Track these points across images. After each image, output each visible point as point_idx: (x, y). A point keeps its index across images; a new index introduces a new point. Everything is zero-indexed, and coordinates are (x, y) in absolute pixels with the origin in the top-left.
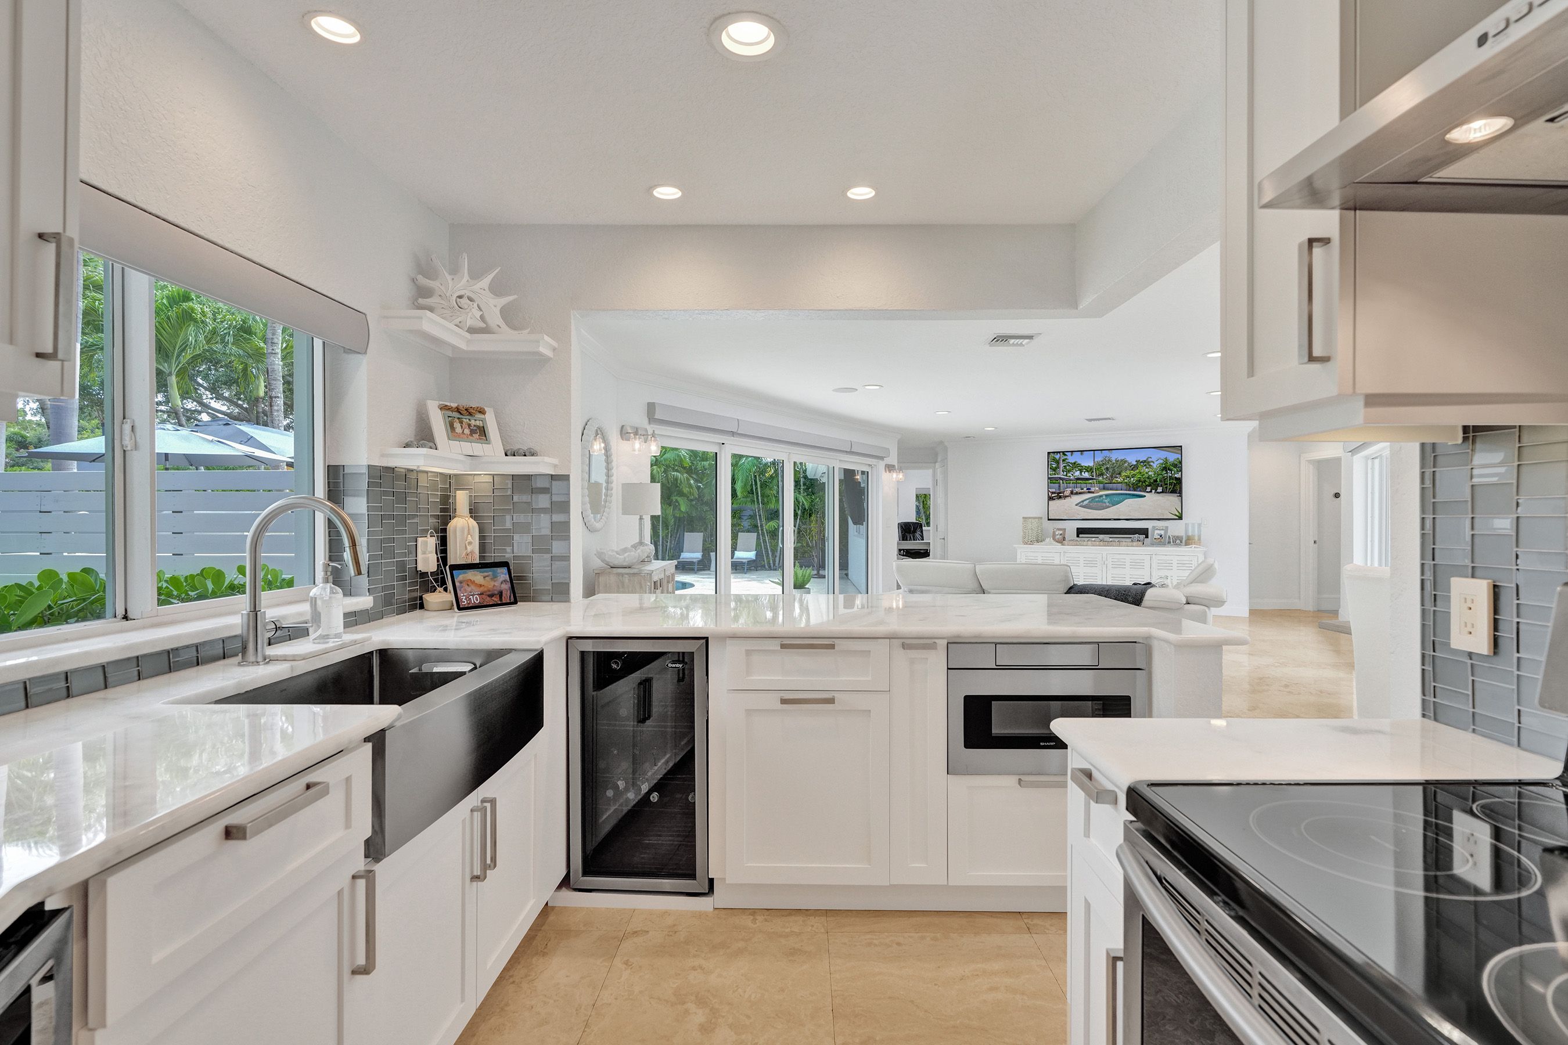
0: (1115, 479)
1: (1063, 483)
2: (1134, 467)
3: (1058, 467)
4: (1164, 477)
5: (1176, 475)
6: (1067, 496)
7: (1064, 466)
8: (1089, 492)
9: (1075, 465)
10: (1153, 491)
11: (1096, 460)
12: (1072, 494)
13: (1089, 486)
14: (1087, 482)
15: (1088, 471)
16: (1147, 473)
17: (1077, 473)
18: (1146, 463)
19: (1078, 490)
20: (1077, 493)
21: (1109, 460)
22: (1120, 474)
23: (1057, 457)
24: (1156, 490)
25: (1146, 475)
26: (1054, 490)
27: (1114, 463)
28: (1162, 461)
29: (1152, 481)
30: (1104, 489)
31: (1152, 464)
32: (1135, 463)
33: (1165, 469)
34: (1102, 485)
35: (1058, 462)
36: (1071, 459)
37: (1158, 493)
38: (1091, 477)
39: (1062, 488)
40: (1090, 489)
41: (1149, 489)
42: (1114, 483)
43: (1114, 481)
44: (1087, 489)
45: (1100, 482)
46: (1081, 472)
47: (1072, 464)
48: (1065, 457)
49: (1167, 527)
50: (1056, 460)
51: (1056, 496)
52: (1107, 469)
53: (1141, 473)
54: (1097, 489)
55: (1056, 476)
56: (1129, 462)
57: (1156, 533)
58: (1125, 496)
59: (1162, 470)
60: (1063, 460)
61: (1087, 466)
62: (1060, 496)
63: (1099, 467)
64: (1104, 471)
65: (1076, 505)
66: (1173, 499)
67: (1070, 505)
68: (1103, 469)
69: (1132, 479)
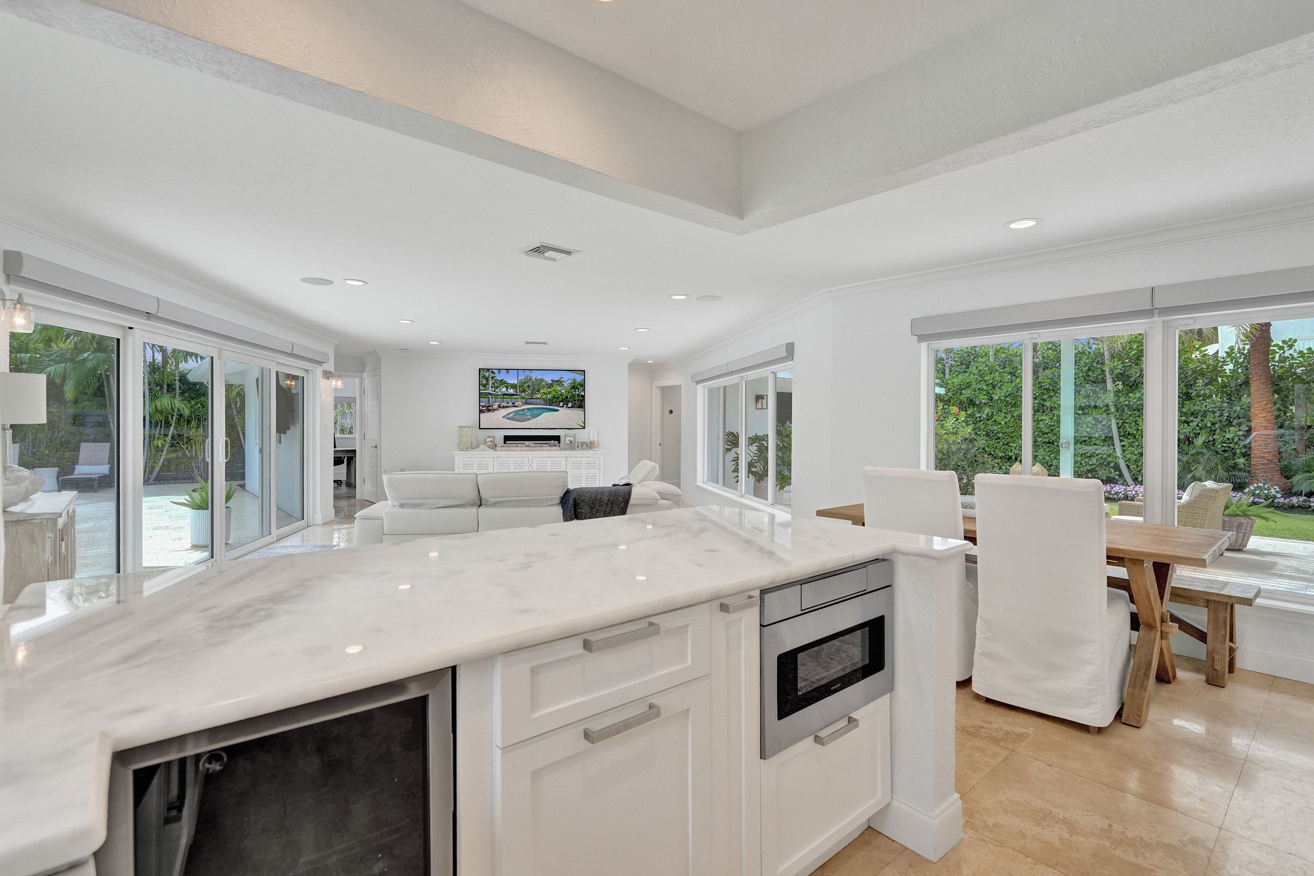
0: (535, 395)
1: (492, 398)
2: (550, 386)
3: (487, 384)
4: (573, 395)
5: (582, 393)
6: (496, 410)
7: (493, 383)
8: (514, 406)
9: (502, 383)
10: (565, 406)
11: (519, 379)
12: (499, 407)
13: (514, 401)
14: (512, 397)
15: (513, 388)
16: (560, 391)
17: (504, 390)
18: (559, 382)
19: (505, 404)
20: (504, 407)
21: (530, 379)
22: (539, 391)
23: (487, 374)
24: (567, 405)
25: (560, 393)
26: (484, 404)
27: (534, 382)
28: (571, 381)
29: (564, 398)
30: (526, 403)
31: (563, 383)
32: (551, 382)
33: (574, 388)
34: (524, 400)
35: (487, 379)
36: (499, 377)
37: (569, 407)
38: (515, 393)
39: (491, 402)
40: (514, 403)
41: (561, 404)
42: (534, 399)
43: (534, 397)
44: (512, 404)
45: (523, 398)
46: (507, 389)
47: (499, 381)
48: (494, 375)
49: (575, 435)
50: (486, 376)
51: (485, 409)
52: (529, 386)
53: (555, 391)
54: (521, 403)
55: (486, 391)
56: (546, 381)
57: (567, 440)
58: (542, 410)
59: (572, 389)
60: (492, 378)
61: (512, 383)
62: (490, 409)
63: (522, 385)
64: (526, 388)
65: (503, 417)
66: (578, 412)
67: (497, 418)
68: (525, 386)
69: (549, 396)
